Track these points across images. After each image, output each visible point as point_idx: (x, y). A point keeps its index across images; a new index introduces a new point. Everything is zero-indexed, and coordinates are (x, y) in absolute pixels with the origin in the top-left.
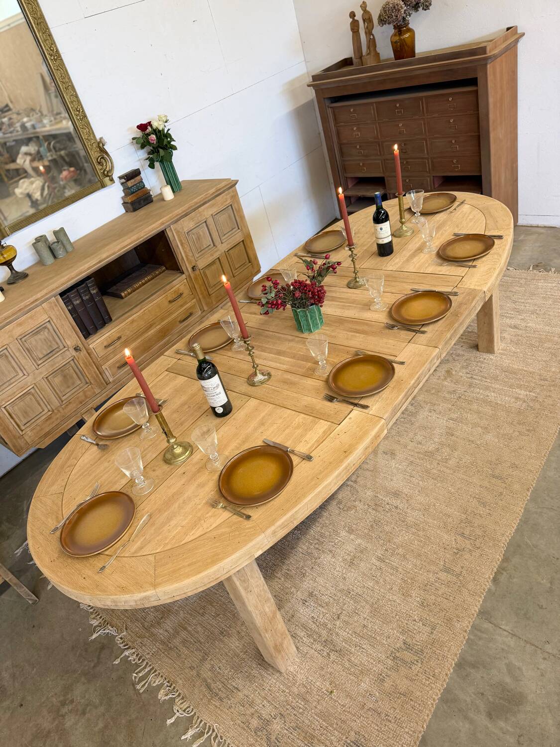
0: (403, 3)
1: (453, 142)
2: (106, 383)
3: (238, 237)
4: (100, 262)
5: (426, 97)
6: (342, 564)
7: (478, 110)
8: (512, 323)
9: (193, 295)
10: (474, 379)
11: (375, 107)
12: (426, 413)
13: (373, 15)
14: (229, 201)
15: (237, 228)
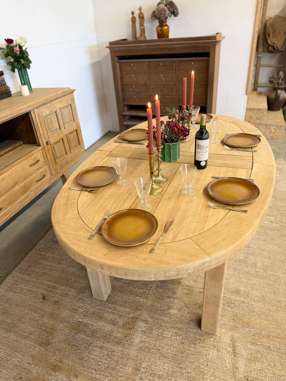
3: (73, 127)
5: (178, 61)
7: (208, 71)
9: (45, 162)
11: (147, 64)
14: (69, 102)
15: (73, 121)
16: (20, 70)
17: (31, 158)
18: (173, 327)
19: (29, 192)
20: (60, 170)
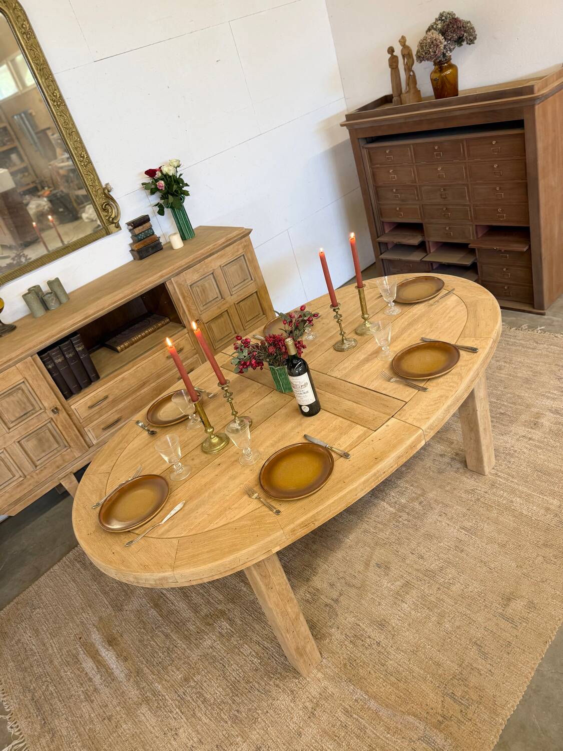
0: (443, 37)
1: (497, 189)
2: (88, 446)
3: (251, 288)
6: (301, 712)
7: (525, 156)
8: (553, 406)
9: (195, 350)
10: (499, 476)
11: (412, 149)
12: (435, 517)
13: (412, 50)
14: (241, 251)
15: (250, 279)
18: (259, 642)
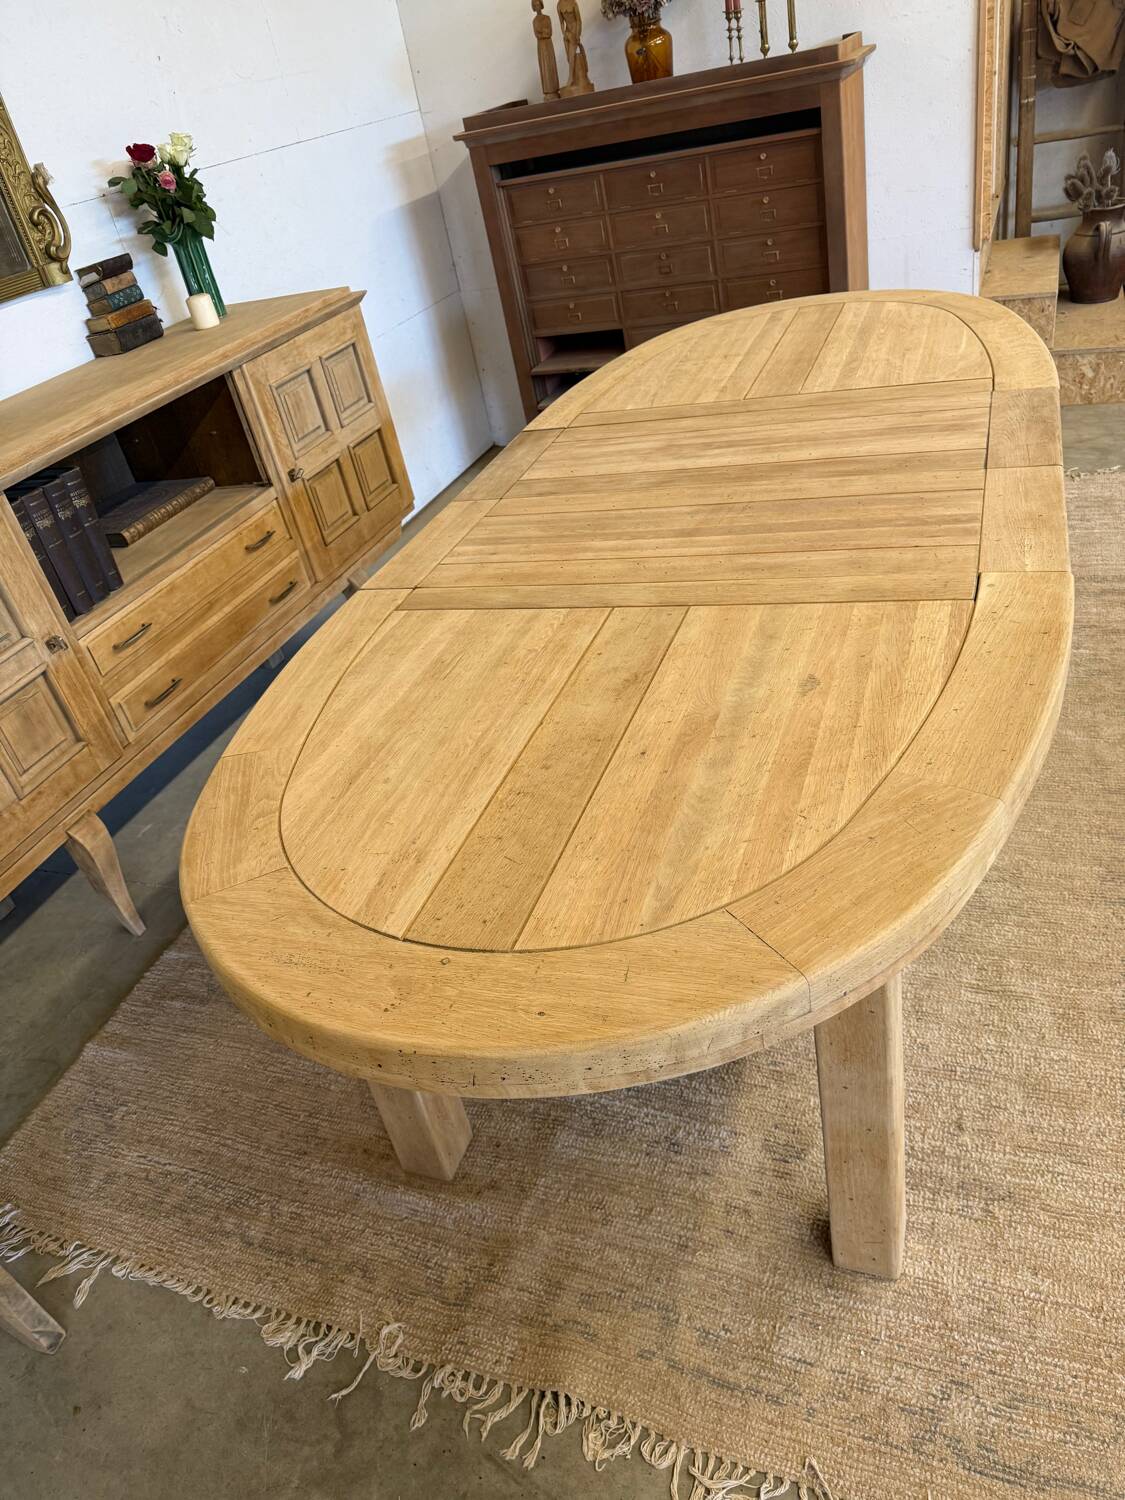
1: (769, 243)
4: (97, 423)
5: (711, 155)
7: (822, 176)
9: (292, 541)
11: (602, 182)
13: (579, 4)
14: (349, 334)
15: (366, 400)
16: (179, 245)
17: (246, 524)
19: (251, 637)
20: (339, 567)
